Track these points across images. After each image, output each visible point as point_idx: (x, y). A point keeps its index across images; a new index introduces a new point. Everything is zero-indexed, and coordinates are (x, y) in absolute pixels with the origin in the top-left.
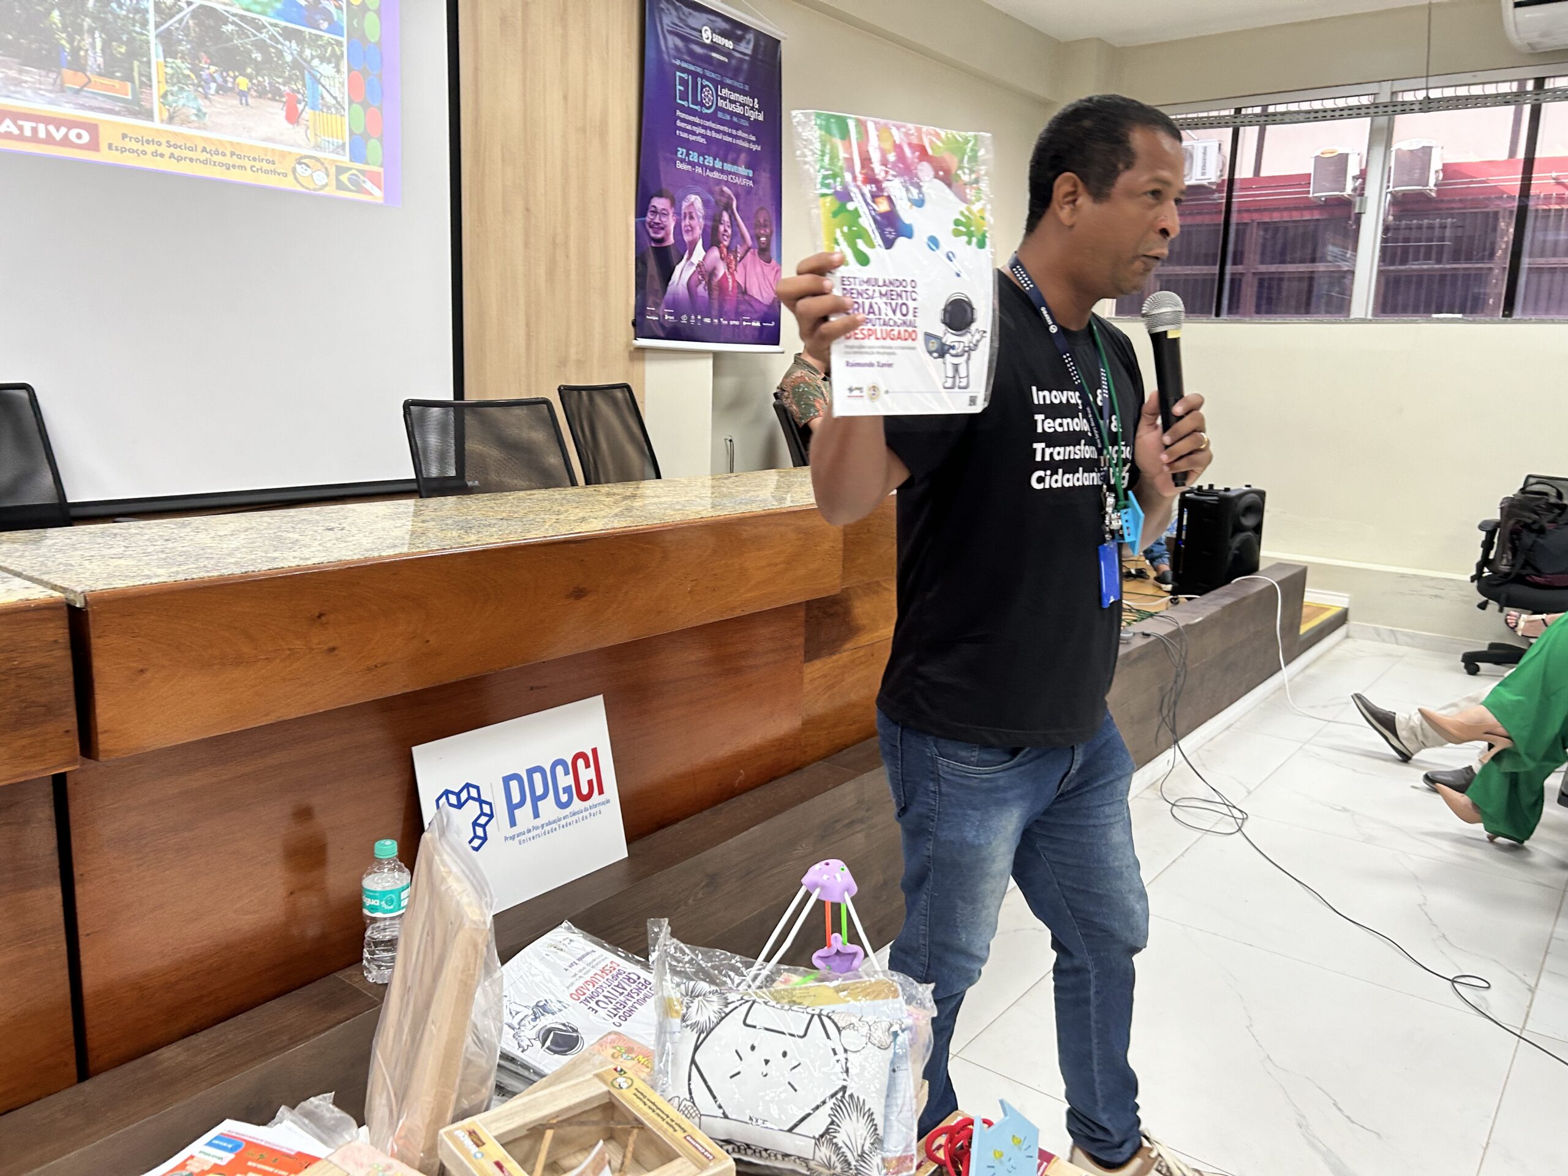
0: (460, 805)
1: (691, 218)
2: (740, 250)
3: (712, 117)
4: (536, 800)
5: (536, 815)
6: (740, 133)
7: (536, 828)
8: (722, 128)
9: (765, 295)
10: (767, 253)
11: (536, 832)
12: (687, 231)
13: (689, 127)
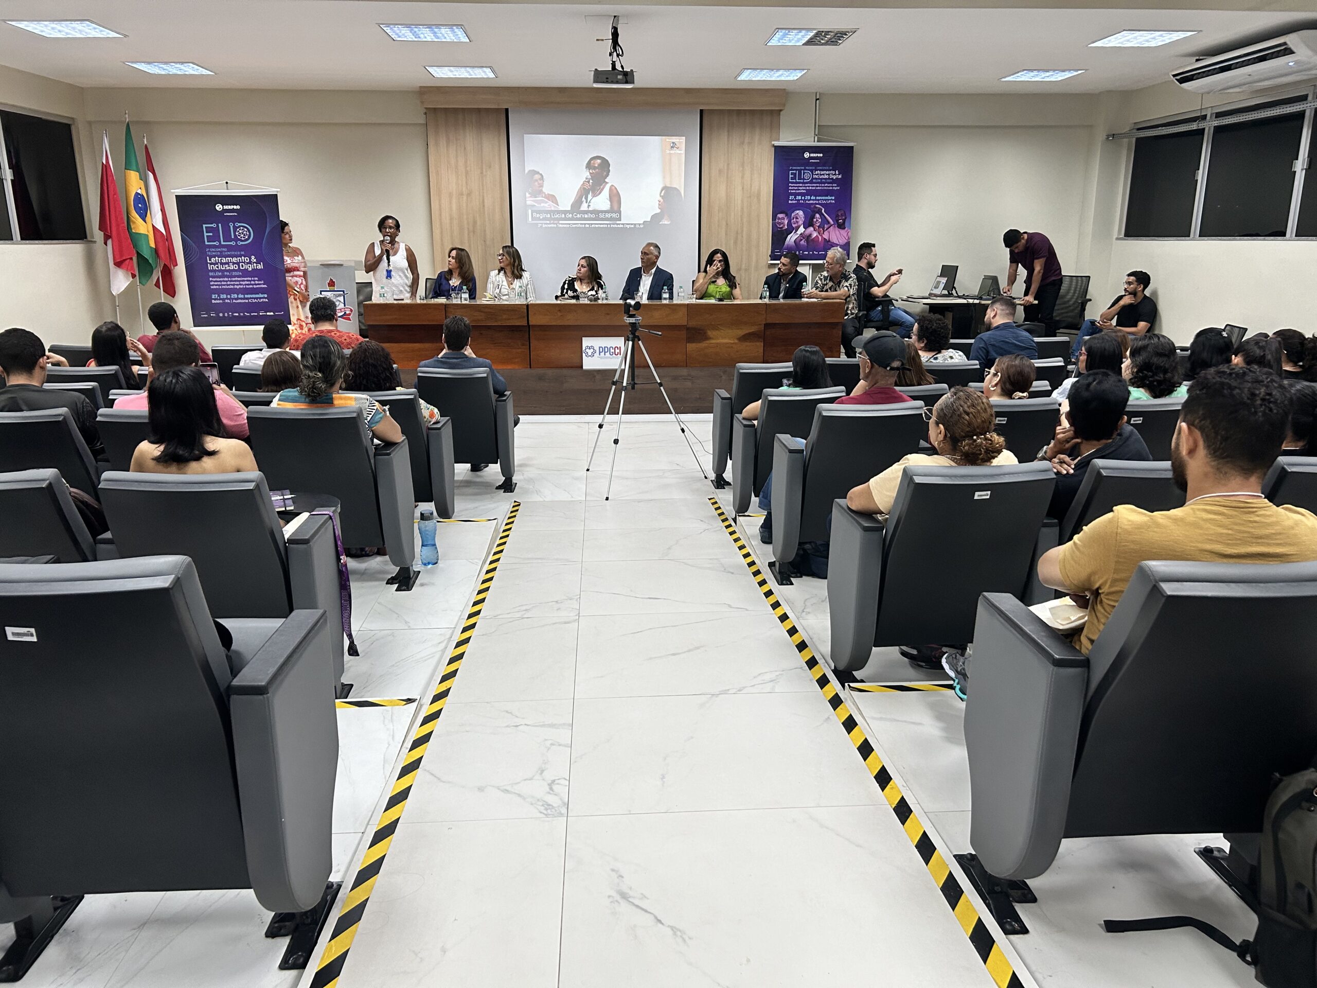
0: (590, 349)
1: (797, 218)
2: (826, 226)
3: (811, 182)
5: (605, 355)
6: (826, 185)
8: (815, 185)
9: (840, 241)
10: (842, 227)
12: (795, 223)
13: (796, 188)
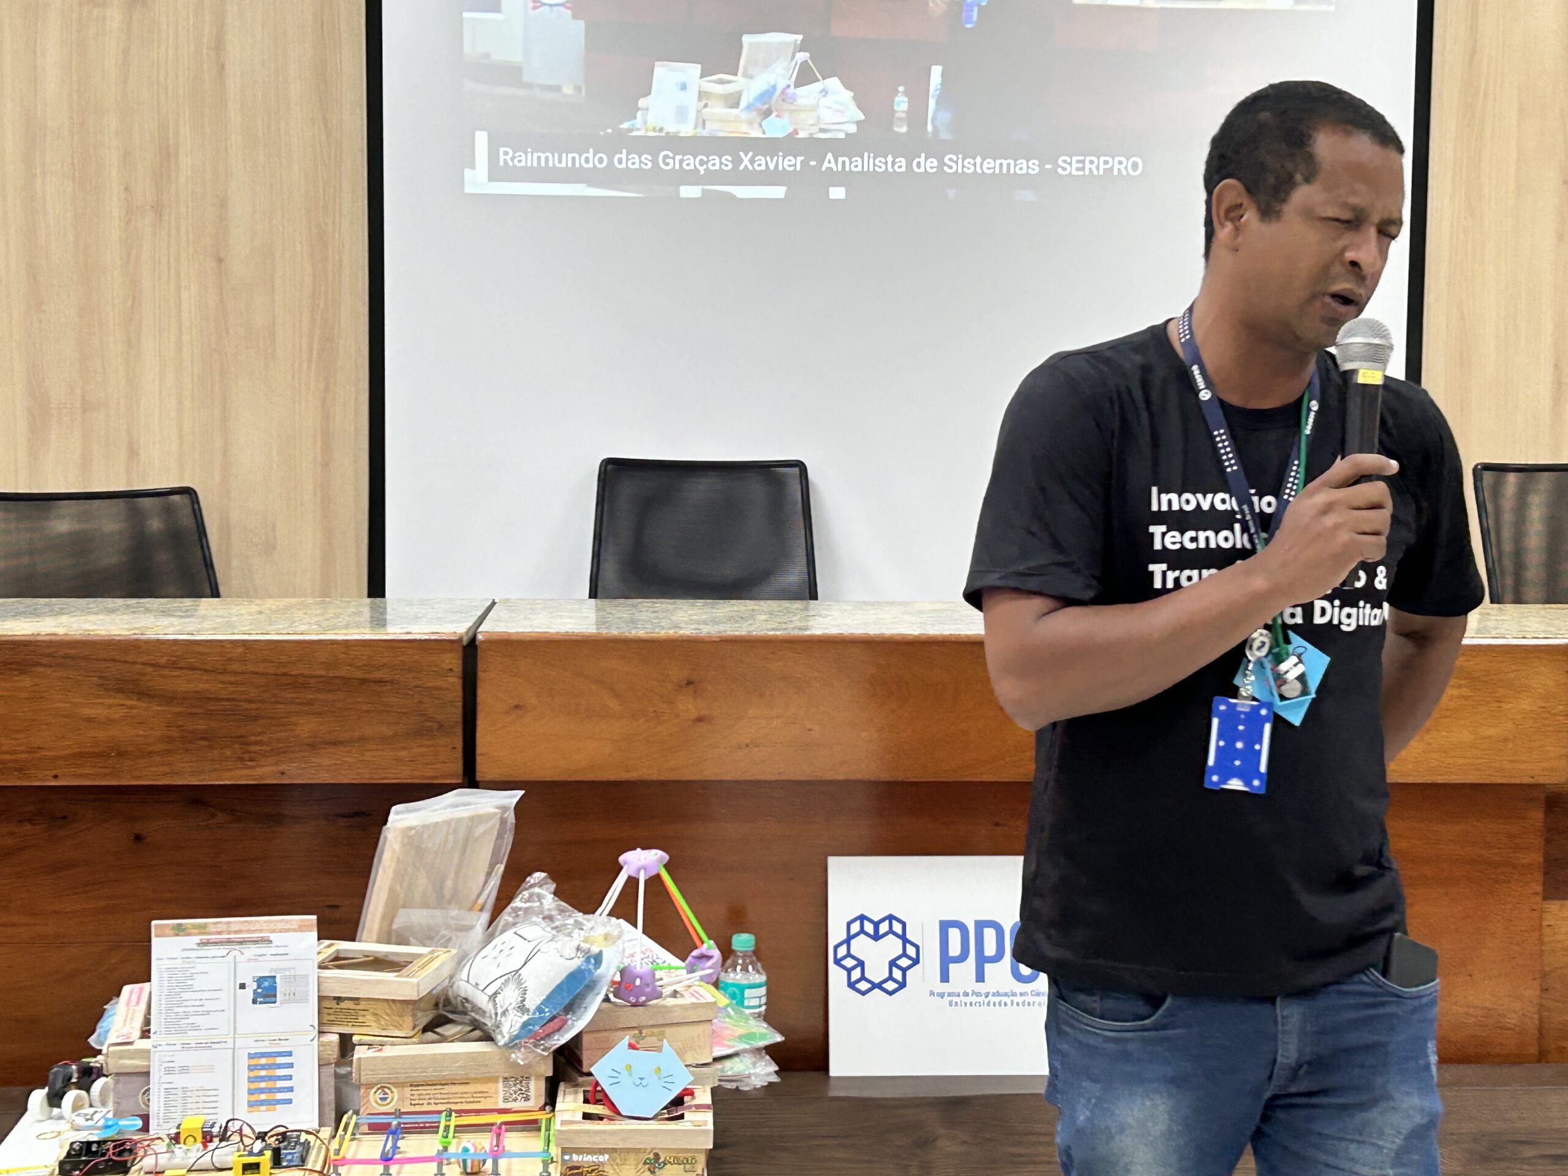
0: (876, 937)
4: (982, 960)
5: (980, 977)
7: (978, 994)
11: (974, 999)
